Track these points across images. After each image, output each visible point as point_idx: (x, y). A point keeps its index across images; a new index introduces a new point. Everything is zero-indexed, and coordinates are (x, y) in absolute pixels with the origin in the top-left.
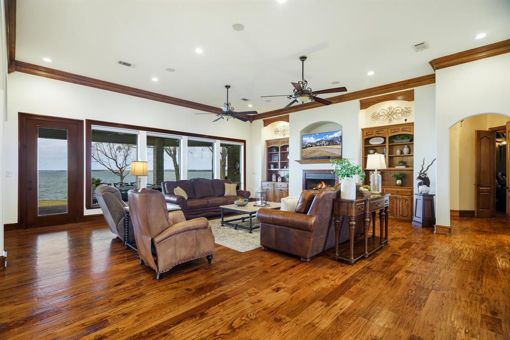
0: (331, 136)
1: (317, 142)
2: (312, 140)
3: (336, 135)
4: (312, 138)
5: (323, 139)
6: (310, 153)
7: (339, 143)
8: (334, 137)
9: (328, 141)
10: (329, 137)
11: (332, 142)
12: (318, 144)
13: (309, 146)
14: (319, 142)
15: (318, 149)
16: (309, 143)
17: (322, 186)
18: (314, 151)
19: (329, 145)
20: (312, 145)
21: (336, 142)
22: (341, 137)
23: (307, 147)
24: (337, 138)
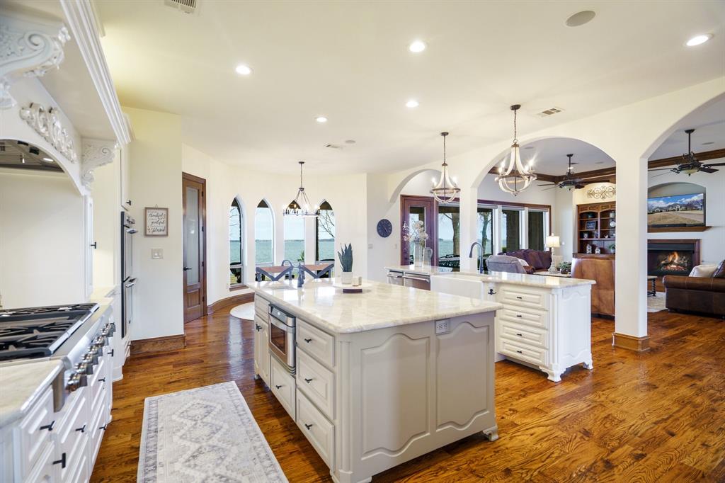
0: (688, 200)
1: (669, 206)
2: (662, 204)
3: (695, 198)
4: (661, 201)
5: (678, 203)
6: (660, 220)
7: (700, 207)
8: (694, 201)
9: (684, 205)
10: (687, 201)
11: (690, 207)
12: (670, 209)
13: (658, 212)
14: (672, 206)
15: (670, 214)
16: (658, 207)
17: (674, 259)
18: (665, 218)
19: (686, 210)
20: (661, 210)
21: (696, 207)
22: (704, 201)
23: (654, 212)
24: (697, 202)
